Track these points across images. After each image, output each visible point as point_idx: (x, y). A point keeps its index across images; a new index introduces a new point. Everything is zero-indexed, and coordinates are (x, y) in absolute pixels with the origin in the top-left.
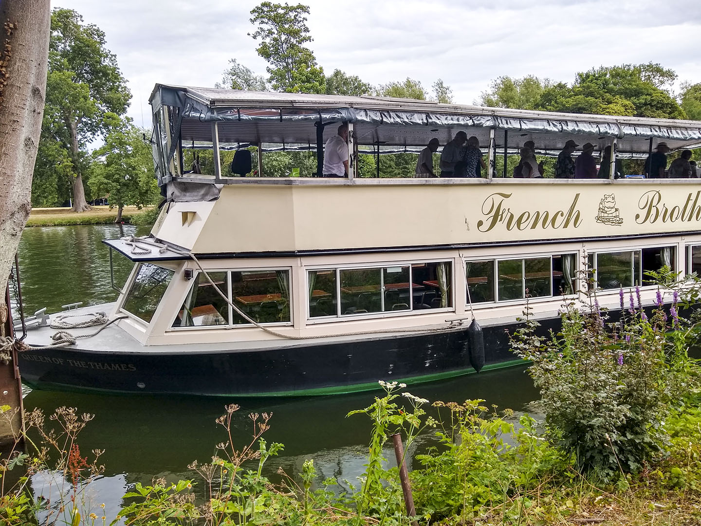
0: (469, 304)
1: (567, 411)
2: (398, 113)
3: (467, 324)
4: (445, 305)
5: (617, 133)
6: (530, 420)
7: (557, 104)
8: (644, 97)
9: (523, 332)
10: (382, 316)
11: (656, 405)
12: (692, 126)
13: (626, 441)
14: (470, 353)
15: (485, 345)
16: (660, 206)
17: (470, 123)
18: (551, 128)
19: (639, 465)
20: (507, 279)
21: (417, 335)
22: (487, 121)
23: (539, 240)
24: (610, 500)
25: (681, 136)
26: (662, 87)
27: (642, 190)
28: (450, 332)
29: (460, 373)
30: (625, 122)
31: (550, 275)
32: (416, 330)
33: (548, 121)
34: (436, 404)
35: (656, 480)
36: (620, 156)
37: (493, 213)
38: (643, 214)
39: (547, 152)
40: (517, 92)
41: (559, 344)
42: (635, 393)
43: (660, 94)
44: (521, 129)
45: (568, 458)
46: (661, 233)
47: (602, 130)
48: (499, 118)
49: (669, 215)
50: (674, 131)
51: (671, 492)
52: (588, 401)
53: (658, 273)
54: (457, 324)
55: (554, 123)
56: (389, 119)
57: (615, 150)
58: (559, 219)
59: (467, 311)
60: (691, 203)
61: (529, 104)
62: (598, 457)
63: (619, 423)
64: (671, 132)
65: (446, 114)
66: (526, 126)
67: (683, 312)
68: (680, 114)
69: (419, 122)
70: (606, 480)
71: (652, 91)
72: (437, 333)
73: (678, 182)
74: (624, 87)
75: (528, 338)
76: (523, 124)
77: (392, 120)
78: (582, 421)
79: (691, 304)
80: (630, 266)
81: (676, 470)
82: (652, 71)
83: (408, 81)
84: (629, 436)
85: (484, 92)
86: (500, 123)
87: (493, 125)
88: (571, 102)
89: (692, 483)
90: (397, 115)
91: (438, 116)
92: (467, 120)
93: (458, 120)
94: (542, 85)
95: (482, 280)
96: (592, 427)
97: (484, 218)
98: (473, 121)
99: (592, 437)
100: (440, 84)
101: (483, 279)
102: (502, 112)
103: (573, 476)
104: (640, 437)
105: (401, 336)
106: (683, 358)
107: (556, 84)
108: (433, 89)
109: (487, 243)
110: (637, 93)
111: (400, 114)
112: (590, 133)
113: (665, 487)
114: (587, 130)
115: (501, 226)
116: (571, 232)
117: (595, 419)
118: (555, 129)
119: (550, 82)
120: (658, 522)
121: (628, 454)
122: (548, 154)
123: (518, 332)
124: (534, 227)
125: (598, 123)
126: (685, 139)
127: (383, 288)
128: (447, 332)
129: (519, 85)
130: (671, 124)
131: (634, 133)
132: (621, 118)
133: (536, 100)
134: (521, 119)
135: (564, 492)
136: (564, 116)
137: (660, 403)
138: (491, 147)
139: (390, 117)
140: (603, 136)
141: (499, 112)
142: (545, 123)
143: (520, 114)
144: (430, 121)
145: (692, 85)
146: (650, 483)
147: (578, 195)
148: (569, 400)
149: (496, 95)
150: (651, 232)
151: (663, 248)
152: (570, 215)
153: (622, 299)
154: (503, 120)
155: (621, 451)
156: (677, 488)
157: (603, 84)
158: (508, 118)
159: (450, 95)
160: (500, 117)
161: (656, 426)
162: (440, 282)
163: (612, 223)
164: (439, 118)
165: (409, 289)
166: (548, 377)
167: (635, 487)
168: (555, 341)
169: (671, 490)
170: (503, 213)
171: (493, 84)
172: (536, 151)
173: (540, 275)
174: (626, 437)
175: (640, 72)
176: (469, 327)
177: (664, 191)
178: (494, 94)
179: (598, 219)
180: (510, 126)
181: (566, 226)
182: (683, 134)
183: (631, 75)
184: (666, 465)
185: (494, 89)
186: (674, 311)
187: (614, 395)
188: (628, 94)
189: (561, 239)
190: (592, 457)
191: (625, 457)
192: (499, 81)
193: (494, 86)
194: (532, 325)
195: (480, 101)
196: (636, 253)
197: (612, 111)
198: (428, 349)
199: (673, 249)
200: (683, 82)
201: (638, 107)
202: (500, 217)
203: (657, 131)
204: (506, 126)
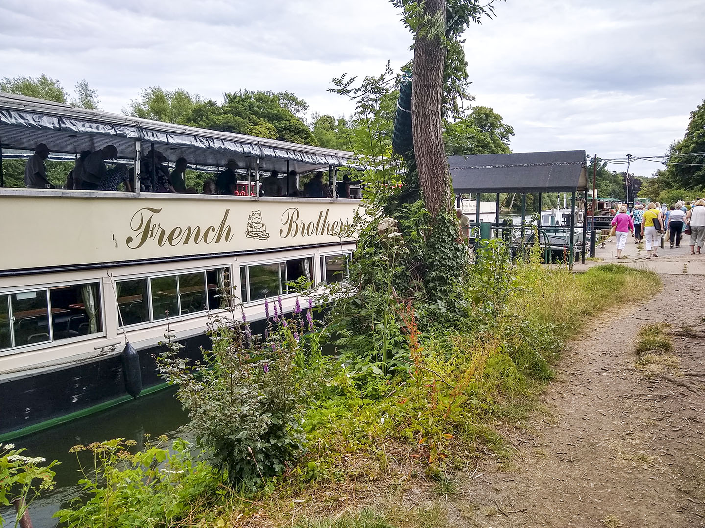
0: (122, 327)
1: (217, 428)
2: (21, 114)
3: (120, 349)
4: (94, 331)
5: (259, 154)
6: (184, 444)
7: (209, 120)
8: (284, 122)
9: (166, 356)
10: (12, 352)
11: (294, 408)
12: (319, 152)
13: (270, 447)
14: (126, 380)
15: (142, 369)
16: (299, 222)
17: (112, 132)
18: (198, 144)
19: (283, 466)
20: (163, 295)
21: (60, 369)
22: (132, 132)
23: (193, 256)
24: (258, 508)
25: (311, 161)
26: (298, 115)
27: (284, 207)
28: (101, 359)
29: (115, 403)
30: (266, 144)
31: (205, 288)
32: (58, 363)
33: (195, 137)
34: (74, 449)
35: (297, 476)
36: (265, 174)
37: (143, 229)
38: (286, 228)
39: (198, 166)
40: (169, 104)
41: (210, 360)
42: (275, 400)
43: (296, 121)
44: (168, 143)
45: (221, 474)
46: (301, 246)
47: (246, 150)
48: (144, 129)
49: (306, 230)
50: (305, 156)
51: (308, 485)
52: (234, 416)
53: (297, 283)
54: (108, 350)
55: (201, 139)
56: (9, 119)
57: (258, 169)
58: (212, 235)
59: (120, 334)
60: (322, 219)
61: (181, 117)
62: (247, 468)
63: (263, 432)
64: (303, 156)
65: (83, 121)
66: (174, 140)
67: (317, 316)
68: (313, 140)
69: (50, 127)
70: (254, 489)
71: (290, 118)
72: (85, 363)
73: (311, 201)
74: (267, 111)
75: (172, 361)
76: (170, 138)
77: (14, 121)
78: (230, 436)
79: (323, 308)
80: (278, 276)
81: (312, 464)
82: (288, 100)
83: (43, 78)
84: (273, 442)
85: (134, 101)
86: (146, 135)
87: (138, 136)
88: (221, 120)
89: (324, 472)
90: (20, 116)
91: (73, 121)
92: (108, 129)
93: (97, 128)
94: (194, 100)
95: (137, 299)
96: (239, 441)
97: (133, 234)
98: (115, 131)
99: (239, 450)
100: (85, 87)
101: (138, 297)
102: (147, 124)
103: (224, 492)
104: (282, 440)
105: (39, 373)
106: (318, 357)
107: (206, 101)
108: (75, 89)
109: (139, 260)
110: (278, 118)
111: (24, 115)
112: (235, 151)
113: (304, 482)
114: (232, 148)
115: (152, 242)
116: (223, 247)
117: (241, 433)
118: (202, 146)
119: (201, 98)
120: (297, 518)
121: (273, 458)
122: (199, 169)
123: (161, 357)
124: (186, 242)
125: (242, 143)
126: (314, 164)
127: (12, 319)
128: (97, 360)
129: (171, 98)
130: (303, 149)
131: (273, 155)
132: (262, 140)
133: (188, 114)
134: (167, 132)
135: (216, 512)
136: (211, 133)
137: (296, 405)
138: (137, 159)
139: (11, 117)
140: (248, 156)
141: (144, 124)
142: (193, 139)
143: (166, 127)
144: (63, 125)
145: (321, 116)
146: (292, 481)
147: (227, 211)
148: (216, 419)
149: (147, 106)
150: (293, 245)
151: (303, 259)
152: (221, 230)
153: (267, 309)
154: (149, 133)
155: (267, 456)
156: (313, 480)
157: (249, 106)
158: (153, 131)
159: (96, 100)
160: (146, 129)
161: (295, 427)
162: (87, 305)
163: (260, 237)
164: (74, 123)
165: (48, 315)
166: (196, 399)
167: (279, 488)
168: (206, 358)
169: (308, 483)
170: (153, 229)
171: (143, 93)
172: (188, 165)
173: (196, 289)
174: (270, 443)
175: (279, 99)
176: (123, 352)
177: (301, 208)
178: (145, 104)
179: (248, 234)
180: (157, 140)
181: (217, 241)
182: (312, 159)
183: (272, 101)
184: (305, 461)
185: (144, 98)
186: (310, 316)
187: (256, 406)
188: (271, 118)
189: (214, 254)
190: (242, 469)
191: (270, 462)
192: (149, 91)
193: (145, 95)
194: (175, 348)
195: (130, 110)
196: (281, 263)
197: (258, 132)
198: (76, 382)
199: (311, 259)
200: (314, 112)
201: (280, 131)
202: (150, 232)
203: (292, 155)
204: (152, 139)
